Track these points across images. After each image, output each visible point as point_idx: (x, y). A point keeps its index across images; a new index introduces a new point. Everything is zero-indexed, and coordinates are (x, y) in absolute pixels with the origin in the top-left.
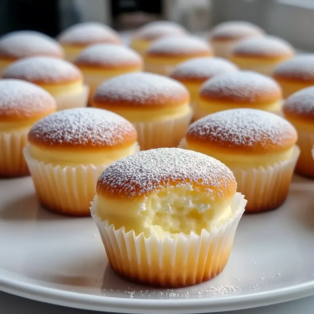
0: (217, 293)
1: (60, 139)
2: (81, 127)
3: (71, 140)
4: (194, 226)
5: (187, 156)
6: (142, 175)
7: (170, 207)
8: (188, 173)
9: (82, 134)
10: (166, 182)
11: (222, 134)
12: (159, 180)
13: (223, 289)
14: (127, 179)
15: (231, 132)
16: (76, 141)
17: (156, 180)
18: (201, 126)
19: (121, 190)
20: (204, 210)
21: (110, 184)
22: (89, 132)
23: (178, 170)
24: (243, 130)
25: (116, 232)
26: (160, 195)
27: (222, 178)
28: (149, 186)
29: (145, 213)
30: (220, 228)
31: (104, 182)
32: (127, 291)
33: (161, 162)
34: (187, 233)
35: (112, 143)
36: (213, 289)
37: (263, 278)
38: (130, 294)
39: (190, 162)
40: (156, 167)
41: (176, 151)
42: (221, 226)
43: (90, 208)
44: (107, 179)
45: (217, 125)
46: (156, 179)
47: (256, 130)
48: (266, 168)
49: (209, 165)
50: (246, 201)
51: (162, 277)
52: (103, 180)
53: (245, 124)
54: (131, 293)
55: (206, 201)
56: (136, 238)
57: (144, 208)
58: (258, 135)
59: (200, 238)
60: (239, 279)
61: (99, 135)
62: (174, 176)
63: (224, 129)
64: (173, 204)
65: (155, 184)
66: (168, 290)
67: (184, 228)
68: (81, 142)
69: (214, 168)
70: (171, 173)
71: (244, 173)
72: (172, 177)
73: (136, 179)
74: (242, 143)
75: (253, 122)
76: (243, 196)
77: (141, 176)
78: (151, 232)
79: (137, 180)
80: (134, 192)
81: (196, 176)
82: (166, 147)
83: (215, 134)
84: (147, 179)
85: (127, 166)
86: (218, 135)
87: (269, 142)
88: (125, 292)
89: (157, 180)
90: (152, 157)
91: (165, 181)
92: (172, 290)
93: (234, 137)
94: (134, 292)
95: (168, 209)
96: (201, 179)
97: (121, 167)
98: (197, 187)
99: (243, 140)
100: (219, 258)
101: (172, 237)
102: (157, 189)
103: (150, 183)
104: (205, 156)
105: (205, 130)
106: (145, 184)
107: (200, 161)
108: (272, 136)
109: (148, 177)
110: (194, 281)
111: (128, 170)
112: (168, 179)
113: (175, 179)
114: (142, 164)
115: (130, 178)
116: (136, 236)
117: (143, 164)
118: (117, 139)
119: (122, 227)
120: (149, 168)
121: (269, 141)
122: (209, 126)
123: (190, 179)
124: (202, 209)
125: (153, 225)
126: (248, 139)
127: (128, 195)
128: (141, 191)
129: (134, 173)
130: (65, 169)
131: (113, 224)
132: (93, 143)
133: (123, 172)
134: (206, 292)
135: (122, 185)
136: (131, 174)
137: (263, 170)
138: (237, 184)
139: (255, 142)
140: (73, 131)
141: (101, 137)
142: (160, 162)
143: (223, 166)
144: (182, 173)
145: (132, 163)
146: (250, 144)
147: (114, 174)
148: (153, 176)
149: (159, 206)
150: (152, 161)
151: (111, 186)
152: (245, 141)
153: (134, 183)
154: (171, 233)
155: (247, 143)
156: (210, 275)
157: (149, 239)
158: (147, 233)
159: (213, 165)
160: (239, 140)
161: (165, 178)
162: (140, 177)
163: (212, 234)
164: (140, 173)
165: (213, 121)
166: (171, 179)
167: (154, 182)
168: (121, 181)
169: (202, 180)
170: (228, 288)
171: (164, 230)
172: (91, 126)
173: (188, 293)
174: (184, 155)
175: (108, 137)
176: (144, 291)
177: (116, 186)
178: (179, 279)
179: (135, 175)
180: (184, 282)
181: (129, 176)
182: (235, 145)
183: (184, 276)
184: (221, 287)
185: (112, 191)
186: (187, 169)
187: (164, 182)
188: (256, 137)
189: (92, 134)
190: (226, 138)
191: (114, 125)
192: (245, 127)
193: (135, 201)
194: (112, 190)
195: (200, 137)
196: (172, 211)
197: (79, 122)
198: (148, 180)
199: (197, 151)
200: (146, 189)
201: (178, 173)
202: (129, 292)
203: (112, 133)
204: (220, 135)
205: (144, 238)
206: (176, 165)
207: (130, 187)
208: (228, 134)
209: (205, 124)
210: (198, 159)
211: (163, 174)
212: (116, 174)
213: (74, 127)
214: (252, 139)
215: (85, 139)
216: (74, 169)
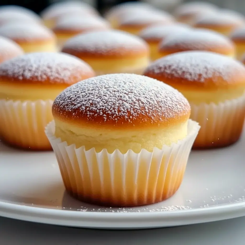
1: (21, 76)
2: (41, 66)
9: (42, 72)
13: (174, 208)
15: (184, 69)
22: (49, 70)
24: (195, 68)
32: (79, 209)
36: (164, 208)
37: (214, 200)
45: (171, 64)
47: (208, 68)
53: (197, 63)
54: (83, 210)
58: (209, 72)
60: (190, 201)
63: (178, 67)
68: (40, 79)
71: (196, 108)
74: (194, 79)
75: (205, 61)
83: (169, 72)
86: (172, 72)
93: (187, 74)
94: (86, 210)
99: (195, 76)
105: (160, 68)
108: (223, 74)
116: (87, 150)
121: (220, 78)
122: (164, 65)
126: (200, 75)
130: (25, 104)
131: (66, 142)
132: (52, 81)
137: (214, 106)
139: (207, 79)
140: (34, 69)
141: (59, 74)
146: (202, 80)
152: (197, 77)
155: (199, 79)
157: (100, 153)
160: (192, 76)
163: (163, 151)
170: (179, 208)
172: (51, 65)
175: (66, 75)
176: (96, 209)
182: (188, 81)
183: (135, 196)
184: (172, 207)
188: (208, 74)
189: (51, 72)
190: (179, 75)
192: (198, 65)
204: (174, 72)
208: (181, 72)
213: (35, 66)
214: (204, 75)
215: (44, 77)
216: (33, 104)
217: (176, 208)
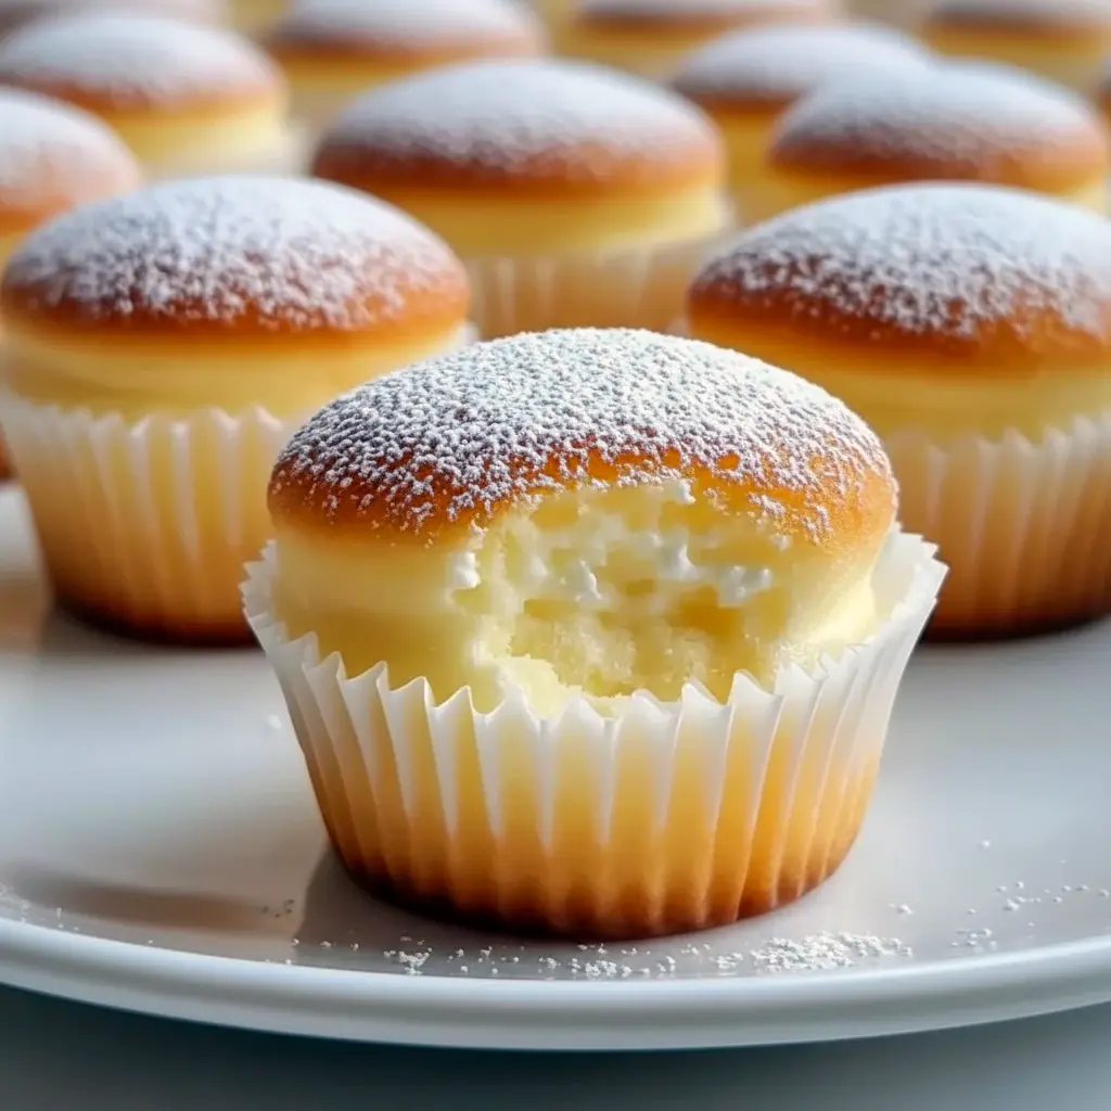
0: (803, 966)
1: (125, 298)
2: (218, 248)
3: (170, 302)
4: (700, 666)
5: (672, 358)
6: (465, 433)
7: (592, 577)
8: (672, 427)
9: (222, 278)
10: (574, 460)
11: (844, 290)
12: (539, 452)
13: (831, 948)
14: (395, 449)
15: (881, 276)
16: (192, 308)
17: (524, 455)
18: (753, 256)
19: (370, 496)
20: (742, 592)
21: (322, 474)
22: (253, 270)
23: (629, 416)
24: (935, 272)
25: (351, 687)
26: (541, 518)
27: (830, 456)
28: (494, 480)
29: (477, 599)
30: (818, 673)
31: (299, 466)
32: (393, 952)
33: (557, 378)
34: (668, 693)
35: (353, 320)
36: (786, 948)
37: (1017, 902)
38: (407, 964)
39: (683, 382)
40: (531, 402)
41: (629, 337)
42: (821, 664)
43: (244, 587)
44: (312, 455)
45: (820, 251)
46: (530, 450)
47: (995, 268)
48: (1035, 438)
49: (771, 396)
50: (942, 570)
51: (555, 888)
52: (295, 457)
53: (944, 246)
54: (413, 959)
55: (754, 554)
56: (438, 713)
57: (473, 579)
58: (998, 288)
59: (727, 712)
60: (906, 908)
61: (295, 282)
62: (609, 439)
63: (852, 265)
64: (604, 563)
65: (524, 469)
66: (584, 947)
67: (655, 674)
68: (212, 311)
69: (793, 412)
70: (594, 427)
71: (936, 458)
72: (601, 444)
73: (440, 447)
74: (929, 325)
75: (979, 235)
76: (933, 548)
77: (462, 438)
78: (502, 684)
79: (445, 454)
80: (428, 505)
81: (707, 442)
82: (585, 325)
83: (809, 286)
84: (489, 450)
85: (403, 397)
86: (825, 290)
87: (1048, 320)
88: (387, 954)
89: (534, 454)
90: (520, 360)
91: (567, 458)
92: (601, 950)
93: (893, 299)
94: (427, 954)
95: (578, 583)
96: (730, 452)
97: (377, 403)
98: (709, 489)
99: (934, 310)
100: (815, 814)
101: (602, 711)
102: (530, 491)
103: (500, 466)
104: (755, 366)
105: (770, 269)
106: (476, 471)
107: (732, 382)
108: (1065, 296)
109: (493, 439)
110: (701, 911)
111: (408, 413)
112: (583, 452)
113: (611, 454)
114: (471, 389)
115: (412, 446)
116: (438, 702)
117: (474, 389)
118: (376, 302)
119: (378, 665)
120: (499, 405)
121: (1050, 316)
122: (787, 254)
123: (683, 453)
124: (737, 590)
125: (514, 655)
126: (956, 305)
127: (401, 519)
128: (458, 498)
129: (429, 425)
130: (139, 430)
131: (337, 654)
132: (270, 317)
133: (383, 420)
134: (753, 958)
135: (376, 474)
136: (417, 428)
137: (1023, 446)
138: (897, 489)
139: (987, 321)
140: (184, 265)
141: (305, 290)
142: (551, 379)
143: (837, 409)
144: (644, 425)
145: (427, 388)
146: (966, 328)
147: (344, 433)
148: (514, 438)
149: (540, 569)
150: (515, 376)
151: (330, 483)
152: (941, 316)
153: (426, 468)
154: (598, 694)
155: (951, 324)
156: (772, 886)
157: (492, 714)
158: (487, 687)
159: (789, 398)
160: (917, 311)
161: (567, 444)
162: (455, 441)
163: (780, 698)
164: (456, 422)
165: (806, 235)
166: (595, 452)
167: (517, 463)
168: (370, 459)
169: (737, 458)
170: (854, 946)
171: (566, 677)
172: (264, 245)
173: (672, 961)
174: (661, 357)
175: (335, 292)
176: (472, 952)
177: (346, 482)
178: (633, 901)
179: (433, 432)
180: (655, 913)
181: (411, 436)
182: (899, 330)
183: (656, 889)
184: (825, 939)
185: (330, 501)
186: (669, 412)
187: (563, 462)
188: (992, 300)
189: (266, 277)
190: (858, 304)
191: (368, 243)
192: (946, 256)
193: (430, 541)
194: (329, 496)
195: (746, 300)
196: (597, 593)
197: (211, 228)
198: (492, 453)
199: (722, 343)
200: (479, 494)
201: (628, 428)
202: (402, 954)
203: (356, 278)
204: (833, 290)
205: (474, 711)
206: (620, 394)
207: (411, 484)
208: (869, 287)
209: (772, 246)
210: (721, 373)
211: (559, 427)
212: (353, 432)
213: (190, 250)
214: (975, 306)
215: (234, 300)
216: (180, 429)
217: (842, 947)
